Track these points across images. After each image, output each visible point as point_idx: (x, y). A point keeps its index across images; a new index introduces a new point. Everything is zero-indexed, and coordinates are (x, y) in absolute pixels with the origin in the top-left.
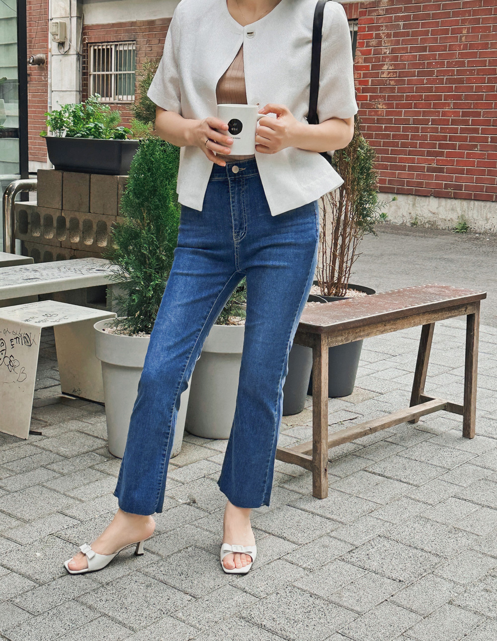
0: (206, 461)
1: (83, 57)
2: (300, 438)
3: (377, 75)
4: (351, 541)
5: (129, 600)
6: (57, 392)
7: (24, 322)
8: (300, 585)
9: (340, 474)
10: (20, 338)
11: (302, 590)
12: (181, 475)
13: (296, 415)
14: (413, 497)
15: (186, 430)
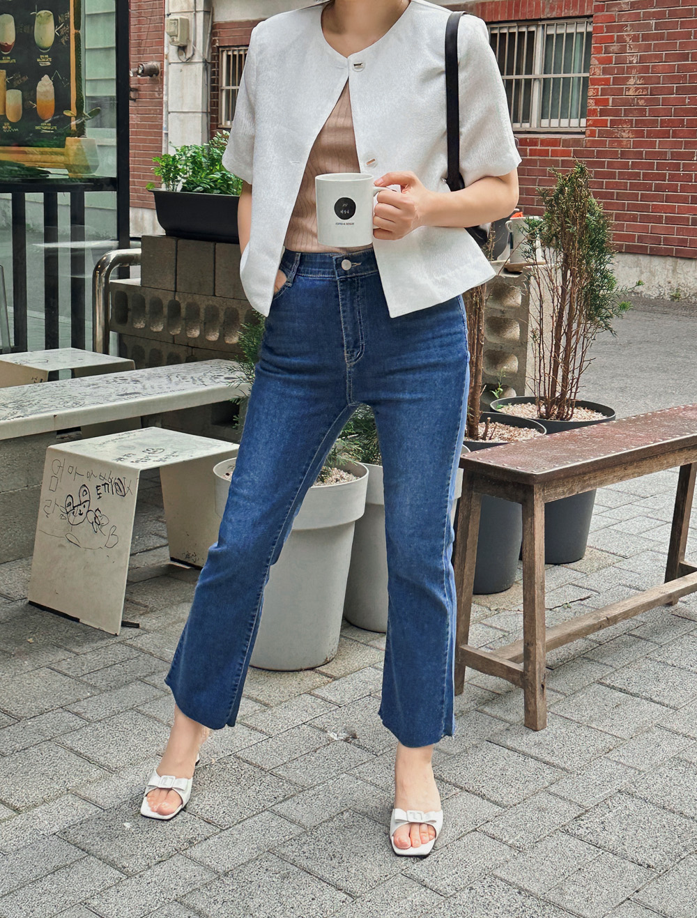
0: (373, 670)
1: (211, 66)
2: (508, 630)
3: (620, 92)
4: (578, 799)
5: (257, 900)
6: (162, 557)
7: (115, 462)
8: (503, 874)
9: (565, 689)
10: (110, 484)
11: (506, 882)
12: (337, 692)
13: (502, 594)
14: (669, 726)
15: (345, 618)
